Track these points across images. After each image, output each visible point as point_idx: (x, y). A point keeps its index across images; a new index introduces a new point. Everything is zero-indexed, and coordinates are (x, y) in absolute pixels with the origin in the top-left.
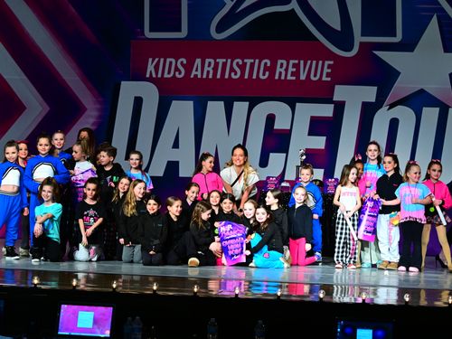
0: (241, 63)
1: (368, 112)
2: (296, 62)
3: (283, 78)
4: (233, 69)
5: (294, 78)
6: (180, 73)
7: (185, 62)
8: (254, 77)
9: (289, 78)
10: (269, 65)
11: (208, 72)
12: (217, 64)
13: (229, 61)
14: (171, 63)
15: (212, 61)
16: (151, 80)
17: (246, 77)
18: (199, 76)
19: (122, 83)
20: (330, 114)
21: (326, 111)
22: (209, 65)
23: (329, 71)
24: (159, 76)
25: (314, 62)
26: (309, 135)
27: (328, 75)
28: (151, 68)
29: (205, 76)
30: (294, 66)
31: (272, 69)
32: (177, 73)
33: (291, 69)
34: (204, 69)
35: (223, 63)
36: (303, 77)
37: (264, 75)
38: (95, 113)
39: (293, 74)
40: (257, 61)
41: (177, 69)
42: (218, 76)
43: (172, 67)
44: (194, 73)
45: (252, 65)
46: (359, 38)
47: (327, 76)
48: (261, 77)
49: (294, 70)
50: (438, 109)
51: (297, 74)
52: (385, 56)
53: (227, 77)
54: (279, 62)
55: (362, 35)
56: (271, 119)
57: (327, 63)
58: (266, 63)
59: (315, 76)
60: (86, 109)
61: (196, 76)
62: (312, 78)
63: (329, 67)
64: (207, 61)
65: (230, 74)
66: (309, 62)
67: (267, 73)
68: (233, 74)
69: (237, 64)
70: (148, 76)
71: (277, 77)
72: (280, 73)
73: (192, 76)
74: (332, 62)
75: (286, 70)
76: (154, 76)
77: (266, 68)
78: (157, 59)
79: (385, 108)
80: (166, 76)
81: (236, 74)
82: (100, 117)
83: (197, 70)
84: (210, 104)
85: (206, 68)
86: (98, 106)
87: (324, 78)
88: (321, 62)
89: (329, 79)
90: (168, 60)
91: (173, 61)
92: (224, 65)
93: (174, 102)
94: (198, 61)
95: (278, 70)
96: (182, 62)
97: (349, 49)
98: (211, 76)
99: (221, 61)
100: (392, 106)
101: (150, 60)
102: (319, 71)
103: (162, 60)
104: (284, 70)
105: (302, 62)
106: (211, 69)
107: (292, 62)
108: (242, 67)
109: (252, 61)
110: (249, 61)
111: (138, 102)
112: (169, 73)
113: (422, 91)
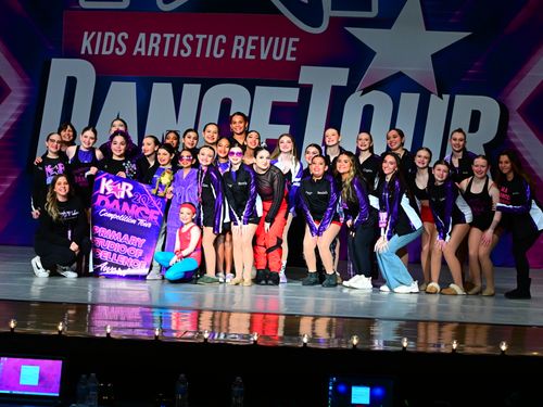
0: (192, 38)
1: (338, 97)
2: (257, 38)
3: (240, 56)
4: (182, 45)
5: (253, 57)
6: (121, 50)
7: (126, 37)
8: (207, 55)
9: (248, 56)
10: (224, 41)
11: (154, 48)
12: (164, 40)
13: (178, 36)
14: (110, 37)
15: (159, 36)
16: (86, 57)
17: (198, 55)
18: (143, 54)
19: (53, 60)
20: (294, 99)
21: (290, 95)
22: (155, 42)
23: (295, 49)
24: (96, 52)
25: (277, 39)
26: (271, 123)
27: (293, 54)
28: (86, 43)
29: (149, 54)
30: (254, 43)
31: (228, 47)
32: (117, 49)
33: (250, 47)
34: (148, 45)
35: (172, 39)
36: (264, 56)
37: (219, 52)
38: (21, 96)
39: (252, 52)
40: (211, 37)
41: (117, 45)
42: (166, 54)
43: (112, 43)
44: (137, 49)
45: (205, 42)
46: (328, 12)
47: (292, 56)
48: (216, 55)
49: (254, 48)
50: (418, 95)
51: (256, 52)
52: (359, 33)
53: (175, 54)
54: (237, 38)
55: (332, 9)
56: (226, 104)
57: (292, 40)
58: (221, 40)
59: (278, 55)
60: (9, 91)
61: (139, 53)
62: (275, 57)
63: (294, 44)
64: (153, 35)
65: (179, 52)
66: (271, 39)
67: (223, 51)
68: (182, 52)
69: (188, 39)
70: (83, 52)
71: (233, 56)
72: (238, 51)
73: (135, 54)
74: (297, 40)
75: (245, 48)
76: (90, 52)
77: (221, 45)
78: (93, 34)
79: (358, 93)
80: (104, 52)
81: (186, 51)
82: (26, 100)
83: (140, 47)
84: (156, 86)
85: (151, 45)
86: (25, 87)
87: (288, 58)
88: (284, 39)
89: (294, 59)
90: (107, 34)
91: (113, 35)
92: (173, 41)
93: (113, 83)
94: (142, 36)
95: (235, 47)
96: (123, 37)
97: (317, 24)
98: (156, 54)
99: (168, 36)
100: (366, 91)
101: (86, 34)
102: (282, 50)
103: (100, 34)
104: (242, 47)
105: (263, 39)
106: (156, 46)
107: (251, 38)
108: (194, 44)
109: (205, 36)
110: (201, 37)
111: (71, 83)
112: (108, 50)
113: (400, 74)
